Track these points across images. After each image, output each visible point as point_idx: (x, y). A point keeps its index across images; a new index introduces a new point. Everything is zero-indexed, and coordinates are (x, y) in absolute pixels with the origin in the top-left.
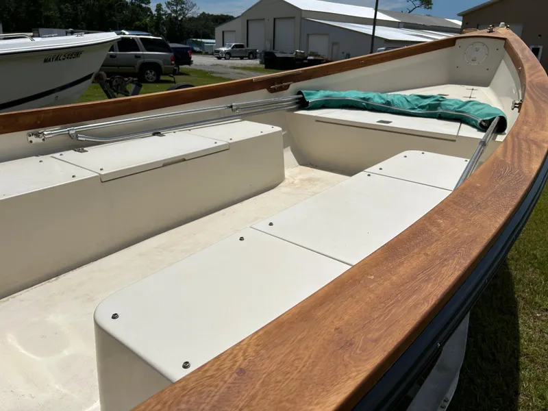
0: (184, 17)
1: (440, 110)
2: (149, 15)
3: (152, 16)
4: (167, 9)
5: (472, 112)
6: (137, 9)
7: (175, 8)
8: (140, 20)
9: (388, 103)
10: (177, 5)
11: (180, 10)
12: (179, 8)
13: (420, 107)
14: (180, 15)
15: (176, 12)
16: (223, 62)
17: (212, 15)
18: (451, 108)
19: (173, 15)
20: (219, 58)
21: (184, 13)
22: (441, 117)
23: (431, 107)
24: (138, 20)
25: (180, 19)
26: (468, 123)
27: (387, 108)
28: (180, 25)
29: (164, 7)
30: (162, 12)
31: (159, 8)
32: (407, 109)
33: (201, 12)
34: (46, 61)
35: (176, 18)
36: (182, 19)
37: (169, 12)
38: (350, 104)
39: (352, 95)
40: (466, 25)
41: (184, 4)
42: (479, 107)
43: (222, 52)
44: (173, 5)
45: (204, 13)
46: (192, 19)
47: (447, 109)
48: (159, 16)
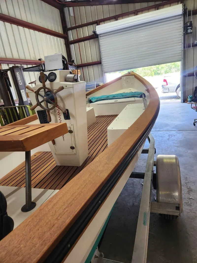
22: (128, 97)
26: (136, 97)
38: (104, 99)
39: (103, 97)
42: (137, 93)
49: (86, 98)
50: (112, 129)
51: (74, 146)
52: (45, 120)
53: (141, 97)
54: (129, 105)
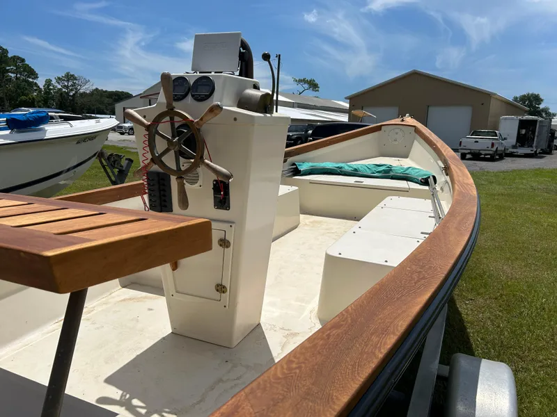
0: (76, 92)
1: (392, 174)
2: (36, 90)
3: (40, 90)
4: (57, 84)
5: (413, 174)
6: (23, 83)
7: (66, 84)
8: (26, 95)
9: (356, 170)
10: (68, 81)
11: (72, 85)
12: (70, 84)
13: (378, 172)
14: (72, 90)
15: (67, 87)
16: (126, 137)
17: (106, 91)
18: (399, 172)
19: (64, 90)
20: (122, 134)
21: (76, 89)
22: (393, 178)
23: (386, 172)
24: (24, 95)
25: (71, 94)
26: (411, 181)
27: (355, 173)
28: (73, 100)
29: (54, 82)
30: (51, 87)
31: (48, 82)
32: (369, 173)
33: (94, 88)
34: (77, 143)
35: (68, 93)
36: (74, 94)
37: (59, 87)
38: (329, 171)
39: (329, 165)
40: (353, 106)
41: (76, 80)
42: (417, 171)
43: (125, 128)
44: (64, 80)
45: (97, 89)
46: (84, 94)
47: (396, 173)
48: (47, 91)
49: (285, 161)
50: (340, 256)
51: (226, 283)
52: (163, 198)
53: (425, 182)
54: (391, 197)
